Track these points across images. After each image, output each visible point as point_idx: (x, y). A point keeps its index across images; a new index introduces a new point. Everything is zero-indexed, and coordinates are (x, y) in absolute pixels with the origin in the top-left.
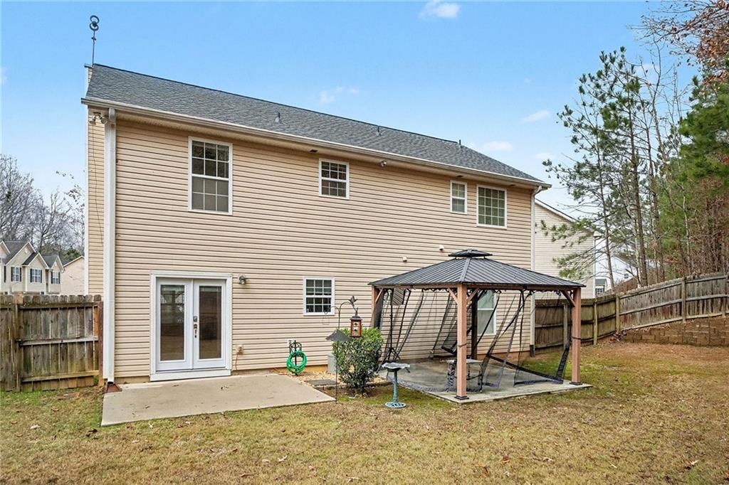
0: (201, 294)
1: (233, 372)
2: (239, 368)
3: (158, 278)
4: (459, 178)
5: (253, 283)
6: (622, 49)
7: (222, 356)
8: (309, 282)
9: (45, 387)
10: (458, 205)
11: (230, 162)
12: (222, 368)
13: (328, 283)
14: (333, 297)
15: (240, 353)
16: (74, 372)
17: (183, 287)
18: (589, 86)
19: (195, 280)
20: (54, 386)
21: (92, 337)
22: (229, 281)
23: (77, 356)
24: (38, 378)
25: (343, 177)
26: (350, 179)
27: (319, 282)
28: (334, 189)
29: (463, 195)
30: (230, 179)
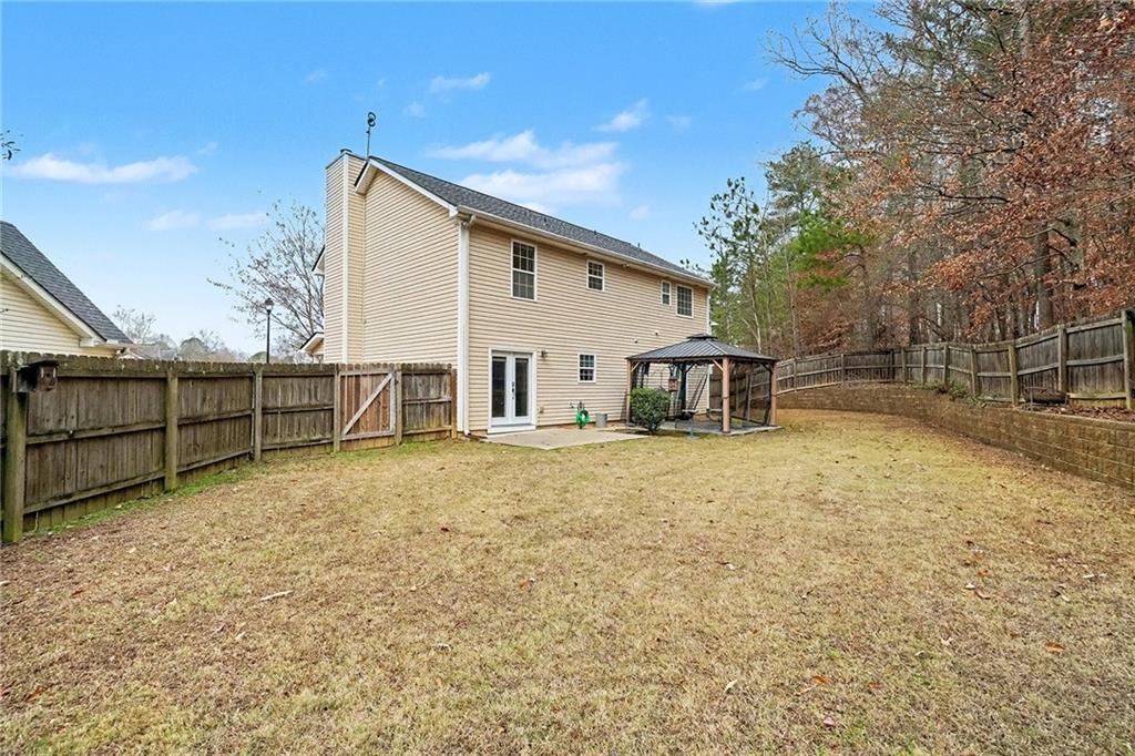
0: (517, 364)
1: (539, 427)
2: (541, 424)
3: (493, 351)
4: (666, 278)
5: (550, 357)
6: (743, 179)
7: (529, 412)
8: (581, 356)
9: (415, 439)
10: (666, 298)
11: (536, 260)
12: (529, 424)
13: (592, 357)
14: (595, 368)
15: (541, 412)
16: (434, 427)
17: (505, 358)
18: (719, 204)
19: (515, 353)
20: (421, 438)
21: (446, 398)
22: (535, 354)
23: (436, 415)
24: (411, 432)
25: (600, 275)
26: (605, 277)
27: (587, 356)
28: (595, 284)
29: (668, 291)
30: (535, 273)
